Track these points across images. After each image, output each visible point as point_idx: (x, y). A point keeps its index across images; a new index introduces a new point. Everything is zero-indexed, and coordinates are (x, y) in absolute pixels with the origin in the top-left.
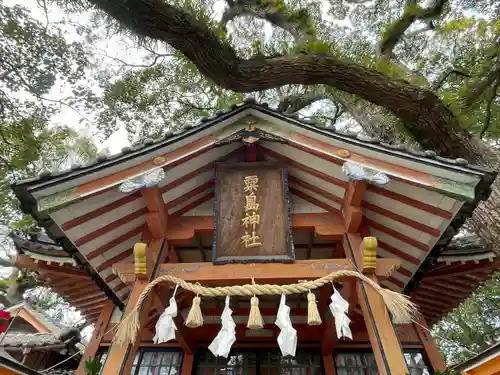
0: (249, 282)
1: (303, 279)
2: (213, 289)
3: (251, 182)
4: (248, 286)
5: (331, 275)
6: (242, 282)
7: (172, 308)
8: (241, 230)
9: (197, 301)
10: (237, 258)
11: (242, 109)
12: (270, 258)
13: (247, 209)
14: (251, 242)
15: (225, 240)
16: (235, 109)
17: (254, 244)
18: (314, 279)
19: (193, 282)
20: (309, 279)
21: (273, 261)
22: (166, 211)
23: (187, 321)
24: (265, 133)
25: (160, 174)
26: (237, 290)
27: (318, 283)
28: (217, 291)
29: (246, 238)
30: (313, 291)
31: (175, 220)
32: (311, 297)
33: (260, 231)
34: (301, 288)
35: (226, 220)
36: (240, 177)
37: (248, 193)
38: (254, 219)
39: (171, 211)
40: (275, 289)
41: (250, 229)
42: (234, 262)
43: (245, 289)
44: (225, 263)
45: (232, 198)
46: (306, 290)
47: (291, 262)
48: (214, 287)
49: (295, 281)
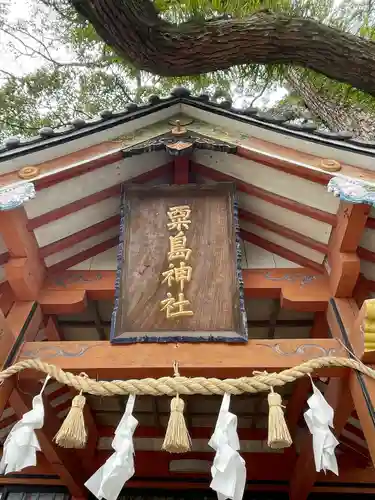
0: (169, 372)
1: (261, 369)
2: (107, 383)
3: (179, 215)
4: (169, 378)
5: (308, 364)
6: (158, 373)
7: (37, 413)
8: (160, 289)
9: (79, 401)
10: (150, 335)
11: (167, 104)
12: (206, 335)
13: (171, 257)
14: (176, 309)
15: (133, 305)
16: (156, 104)
17: (181, 312)
18: (279, 370)
19: (76, 372)
20: (270, 370)
21: (212, 341)
22: (41, 261)
23: (59, 437)
24: (202, 137)
25: (28, 191)
26: (148, 385)
27: (286, 376)
28: (115, 386)
29: (168, 302)
30: (277, 389)
31: (56, 275)
32: (275, 401)
33: (191, 292)
34: (257, 383)
35: (136, 274)
36: (161, 208)
37: (174, 232)
38: (182, 274)
39: (50, 261)
40: (213, 385)
41: (175, 289)
42: (147, 341)
43: (162, 385)
44: (132, 342)
45: (147, 239)
46: (265, 387)
47: (242, 342)
48: (110, 381)
49: (247, 372)
